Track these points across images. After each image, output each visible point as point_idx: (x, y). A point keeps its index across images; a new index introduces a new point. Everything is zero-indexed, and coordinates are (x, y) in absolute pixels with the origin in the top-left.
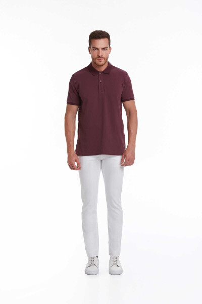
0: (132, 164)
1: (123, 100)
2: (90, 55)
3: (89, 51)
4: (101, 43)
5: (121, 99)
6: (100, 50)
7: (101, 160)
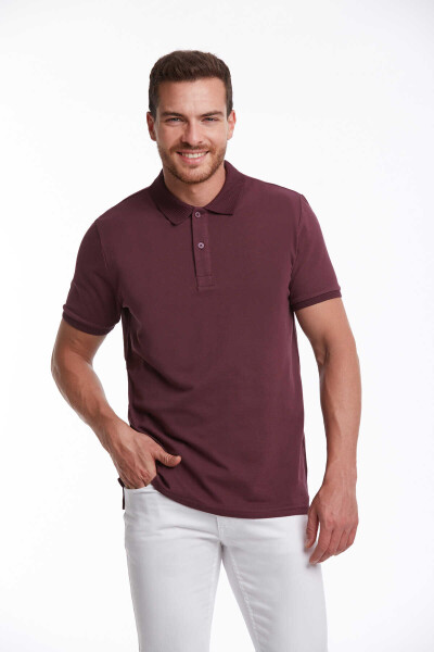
0: (349, 543)
1: (296, 305)
2: (155, 144)
3: (151, 129)
4: (195, 96)
5: (290, 298)
6: (194, 121)
7: (222, 548)
